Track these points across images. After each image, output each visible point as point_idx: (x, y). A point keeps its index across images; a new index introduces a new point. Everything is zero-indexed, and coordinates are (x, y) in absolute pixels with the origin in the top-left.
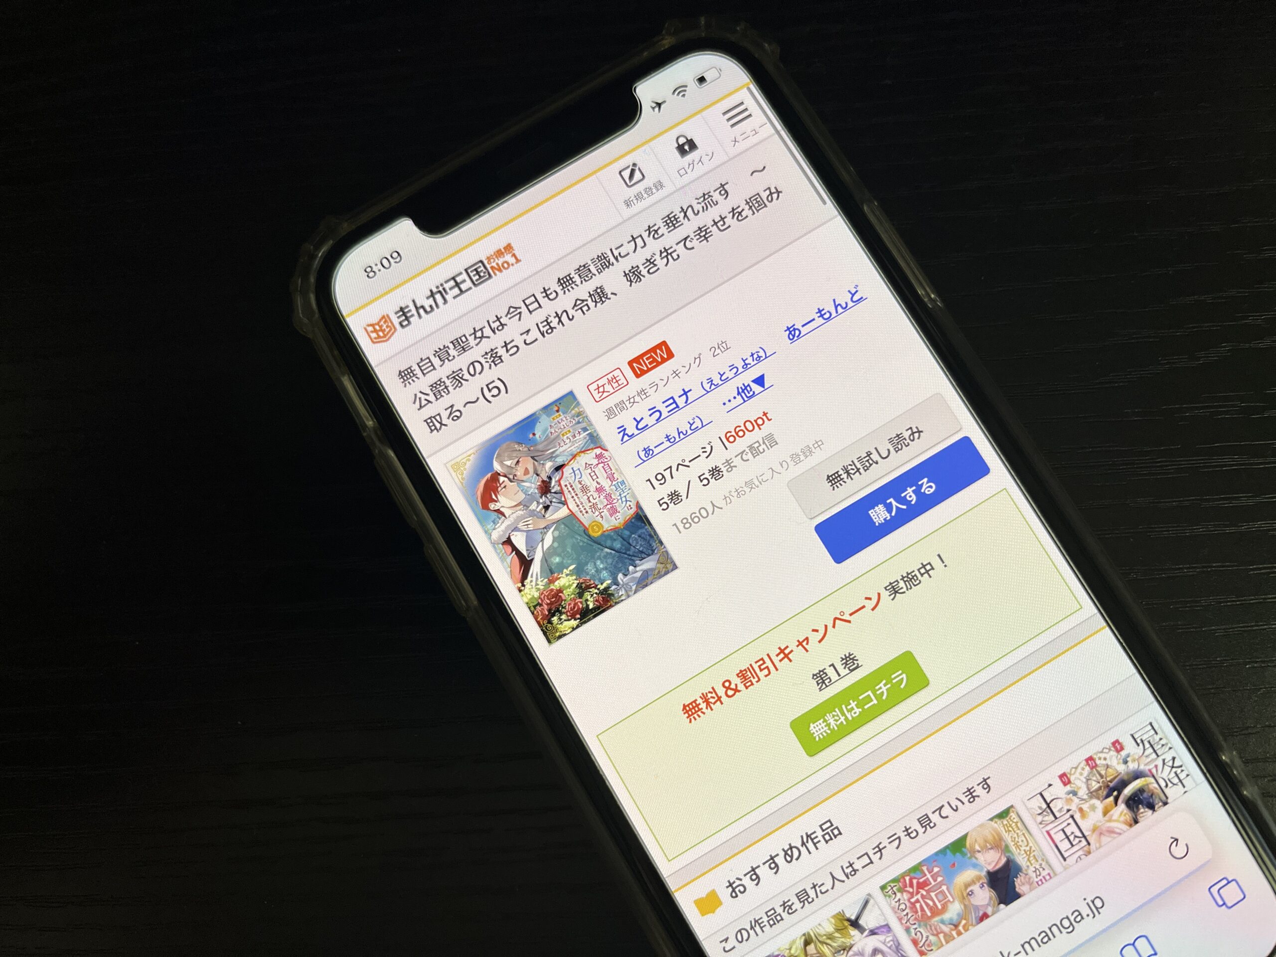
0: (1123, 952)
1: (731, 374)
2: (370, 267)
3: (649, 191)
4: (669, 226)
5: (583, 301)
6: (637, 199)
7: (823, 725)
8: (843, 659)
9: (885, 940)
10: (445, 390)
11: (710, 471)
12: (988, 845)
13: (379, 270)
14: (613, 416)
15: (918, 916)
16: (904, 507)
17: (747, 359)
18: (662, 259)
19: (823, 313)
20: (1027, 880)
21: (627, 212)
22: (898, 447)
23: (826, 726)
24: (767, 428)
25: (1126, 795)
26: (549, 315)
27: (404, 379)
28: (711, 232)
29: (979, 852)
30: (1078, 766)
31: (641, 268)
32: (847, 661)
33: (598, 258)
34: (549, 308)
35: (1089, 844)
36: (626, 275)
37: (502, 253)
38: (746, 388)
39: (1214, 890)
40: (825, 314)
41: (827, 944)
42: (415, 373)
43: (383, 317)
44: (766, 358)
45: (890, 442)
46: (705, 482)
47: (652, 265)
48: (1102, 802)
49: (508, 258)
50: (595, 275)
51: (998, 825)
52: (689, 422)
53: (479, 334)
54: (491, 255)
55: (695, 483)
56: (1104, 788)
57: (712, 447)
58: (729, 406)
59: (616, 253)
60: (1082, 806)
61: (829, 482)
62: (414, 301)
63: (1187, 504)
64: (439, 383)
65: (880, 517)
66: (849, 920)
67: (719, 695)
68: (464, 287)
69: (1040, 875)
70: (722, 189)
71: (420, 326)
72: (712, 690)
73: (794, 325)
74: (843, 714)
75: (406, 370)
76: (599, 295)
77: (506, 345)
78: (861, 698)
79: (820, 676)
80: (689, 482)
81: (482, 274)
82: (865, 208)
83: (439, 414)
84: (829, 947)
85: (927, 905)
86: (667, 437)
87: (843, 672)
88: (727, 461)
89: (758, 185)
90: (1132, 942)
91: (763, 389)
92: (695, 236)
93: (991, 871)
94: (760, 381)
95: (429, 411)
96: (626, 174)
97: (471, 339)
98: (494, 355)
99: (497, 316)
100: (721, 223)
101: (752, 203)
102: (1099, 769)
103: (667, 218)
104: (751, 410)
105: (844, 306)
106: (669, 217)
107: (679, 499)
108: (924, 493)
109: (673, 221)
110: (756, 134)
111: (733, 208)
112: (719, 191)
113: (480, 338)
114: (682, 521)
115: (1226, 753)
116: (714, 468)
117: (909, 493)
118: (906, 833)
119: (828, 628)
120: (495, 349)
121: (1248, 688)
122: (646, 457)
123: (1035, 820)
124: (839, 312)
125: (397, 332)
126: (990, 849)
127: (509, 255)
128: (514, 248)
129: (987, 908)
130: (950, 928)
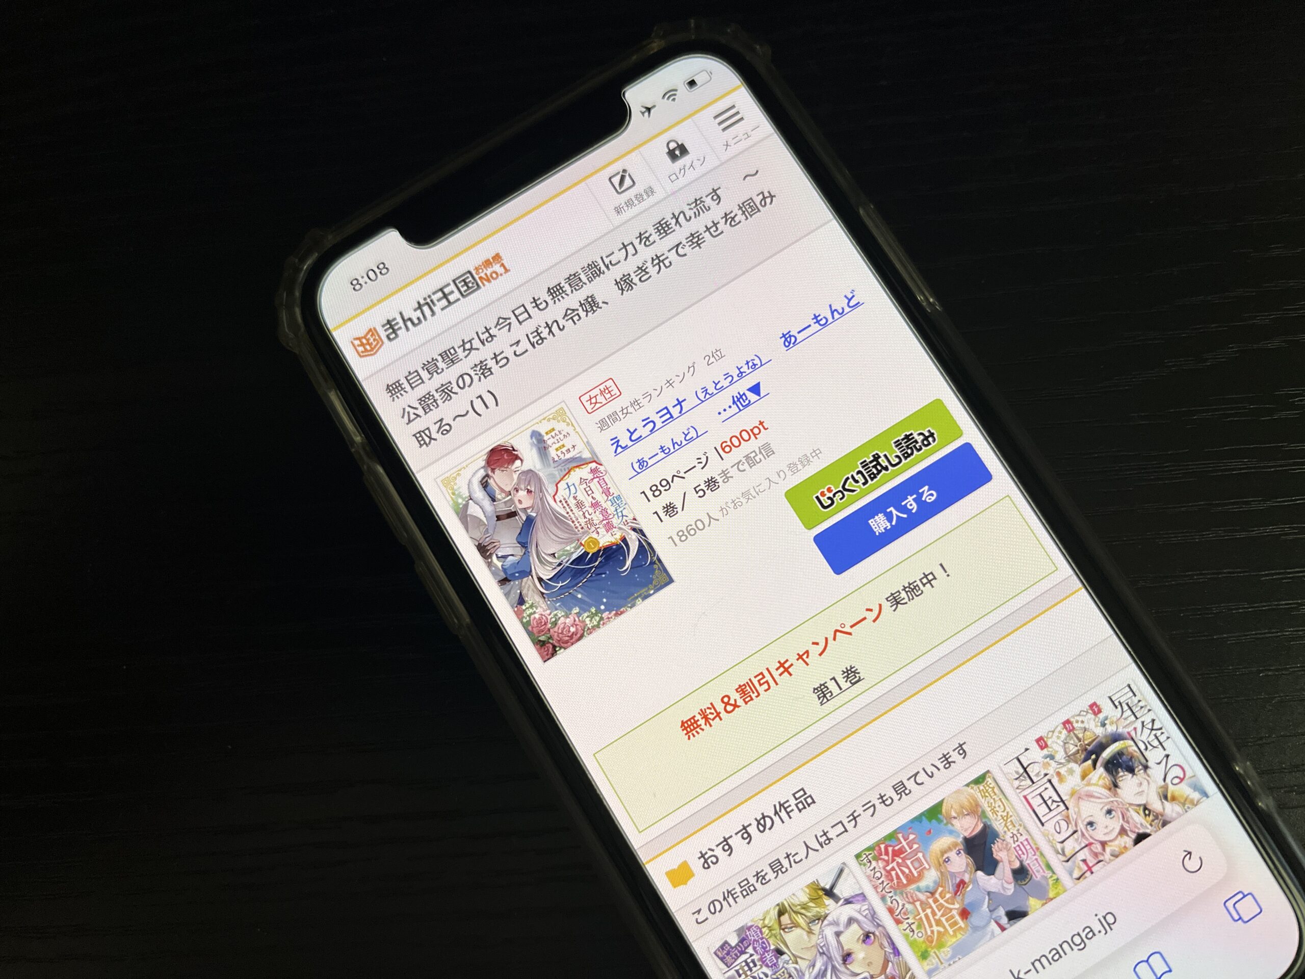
0: (1137, 969)
1: (726, 383)
2: (356, 279)
3: (639, 197)
4: (660, 233)
5: (573, 310)
6: (627, 206)
8: (844, 672)
9: (860, 909)
10: (434, 404)
11: (706, 482)
12: (964, 811)
13: (366, 283)
14: (606, 427)
15: (894, 884)
16: (905, 516)
17: (742, 367)
18: (654, 266)
19: (819, 318)
20: (1004, 846)
21: (618, 220)
24: (763, 437)
25: (1104, 759)
26: (539, 326)
27: (392, 393)
28: (703, 238)
29: (955, 818)
30: (1055, 729)
31: (633, 276)
32: (849, 674)
33: (588, 267)
34: (539, 318)
35: (1067, 808)
36: (617, 283)
37: (491, 263)
38: (741, 397)
39: (1230, 904)
40: (821, 319)
41: (801, 914)
42: (403, 386)
43: (370, 330)
44: (761, 365)
46: (701, 493)
47: (644, 273)
48: (1080, 765)
49: (497, 268)
50: (585, 284)
51: (974, 791)
52: (683, 433)
53: (468, 346)
54: (479, 266)
55: (691, 495)
56: (1082, 751)
57: (707, 457)
58: (725, 415)
59: (607, 261)
60: (1060, 770)
62: (401, 314)
63: (1196, 509)
64: (427, 396)
65: (881, 526)
66: (824, 889)
67: (718, 711)
68: (452, 298)
70: (714, 194)
71: (407, 338)
72: (710, 706)
73: (790, 332)
75: (394, 384)
76: (590, 304)
77: (496, 356)
79: (822, 690)
80: (685, 493)
81: (470, 285)
82: (861, 212)
83: (428, 429)
84: (803, 916)
85: (903, 872)
86: (662, 448)
87: (844, 685)
88: (723, 472)
89: (751, 190)
90: (1146, 959)
91: (759, 398)
92: (687, 242)
93: (967, 837)
94: (755, 389)
95: (418, 425)
96: (616, 180)
97: (460, 351)
98: (484, 368)
99: (486, 328)
100: (714, 228)
101: (745, 208)
102: (1076, 732)
103: (658, 225)
104: (748, 419)
105: (840, 311)
106: (660, 224)
107: (674, 511)
108: (925, 501)
109: (665, 227)
110: (748, 137)
111: (726, 213)
112: (711, 196)
113: (469, 349)
114: (678, 533)
115: (1239, 764)
116: (710, 479)
117: (910, 501)
118: (880, 800)
119: (829, 640)
120: (484, 361)
121: (1262, 697)
122: (640, 469)
123: (1012, 785)
124: (836, 318)
125: (384, 345)
126: (966, 815)
127: (498, 265)
128: (502, 258)
129: (963, 875)
130: (927, 895)
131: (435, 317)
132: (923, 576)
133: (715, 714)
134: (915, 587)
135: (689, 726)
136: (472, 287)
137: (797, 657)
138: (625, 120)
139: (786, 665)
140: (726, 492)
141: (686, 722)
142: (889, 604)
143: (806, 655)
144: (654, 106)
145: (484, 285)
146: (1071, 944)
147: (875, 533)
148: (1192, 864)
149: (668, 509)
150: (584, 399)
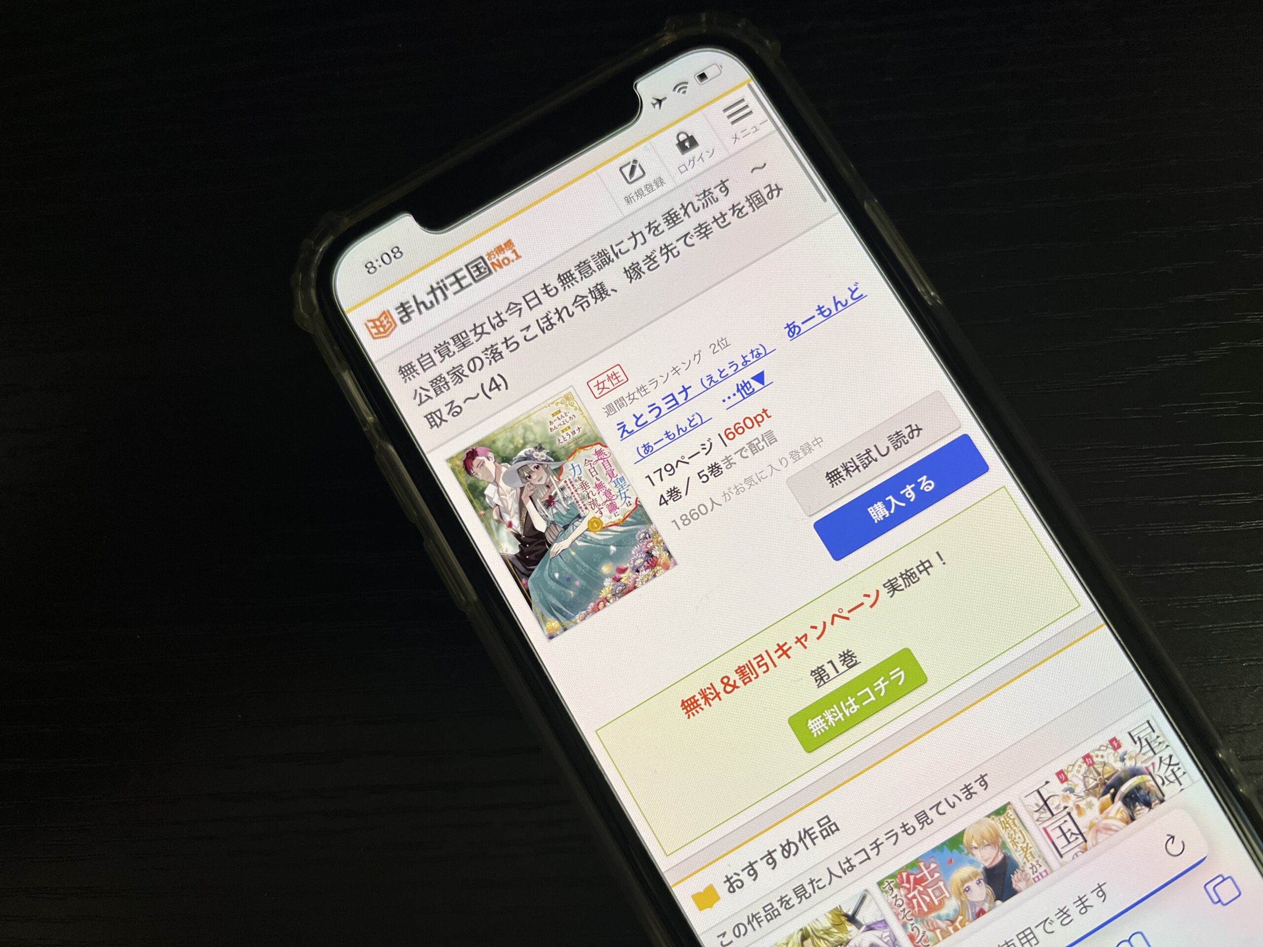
1: (730, 371)
2: (371, 262)
3: (649, 188)
4: (669, 223)
5: (583, 297)
6: (637, 195)
7: (821, 721)
8: (841, 656)
9: (882, 935)
10: (446, 386)
11: (710, 468)
12: (985, 841)
13: (380, 266)
14: (613, 412)
15: (915, 912)
16: (903, 505)
17: (746, 356)
18: (662, 255)
19: (823, 310)
20: (1024, 876)
21: (628, 209)
22: (897, 445)
23: (824, 722)
24: (767, 425)
25: (1123, 793)
26: (549, 312)
27: (404, 375)
28: (711, 228)
29: (976, 848)
30: (1075, 763)
31: (642, 264)
32: (846, 658)
33: (598, 255)
34: (549, 304)
35: (1086, 841)
36: (626, 271)
37: (503, 249)
38: (745, 385)
39: (1210, 887)
40: (825, 311)
41: (824, 939)
42: (415, 368)
43: (384, 313)
44: (766, 355)
45: (889, 440)
46: (705, 478)
47: (652, 262)
48: (1098, 799)
49: (509, 254)
50: (595, 271)
51: (995, 822)
52: (688, 419)
53: (479, 330)
54: (492, 251)
55: (695, 479)
56: (1101, 785)
57: (711, 443)
58: (729, 403)
59: (616, 249)
60: (1079, 803)
61: (828, 480)
62: (414, 297)
63: (1184, 502)
64: (439, 379)
65: (879, 514)
66: (846, 915)
67: (718, 691)
68: (464, 283)
69: (1036, 872)
70: (722, 185)
71: (420, 321)
72: (710, 686)
73: (794, 322)
74: (841, 710)
75: (407, 366)
76: (599, 292)
77: (506, 341)
78: (859, 694)
79: (819, 673)
80: (689, 478)
81: (482, 270)
82: (866, 206)
83: (439, 410)
84: (826, 942)
85: (924, 901)
86: (667, 433)
87: (841, 668)
88: (727, 458)
89: (759, 182)
90: (1128, 939)
91: (763, 386)
92: (695, 233)
93: (988, 867)
94: (760, 378)
95: (429, 407)
96: (627, 171)
97: (471, 335)
98: (494, 351)
99: (497, 312)
100: (722, 219)
101: (753, 201)
102: (1096, 766)
103: (667, 215)
104: (751, 406)
105: (844, 303)
106: (669, 214)
107: (678, 496)
108: (923, 490)
109: (674, 217)
110: (757, 130)
111: (733, 205)
112: (719, 187)
113: (480, 333)
114: (681, 517)
115: (1222, 751)
116: (713, 465)
117: (908, 491)
118: (903, 829)
119: (827, 624)
120: (495, 345)
121: (1244, 686)
122: (646, 454)
123: (1032, 817)
124: (839, 310)
125: (398, 328)
126: (987, 845)
127: (510, 251)
128: (515, 244)
129: (983, 904)
130: (947, 924)
132: (919, 563)
133: (715, 694)
134: (912, 574)
135: (689, 705)
136: (484, 272)
137: (796, 640)
138: (636, 111)
139: (785, 648)
140: (729, 478)
141: (687, 701)
142: (886, 590)
143: (804, 639)
144: (665, 98)
145: (496, 270)
147: (874, 520)
148: (1175, 848)
149: (672, 494)
150: (592, 384)
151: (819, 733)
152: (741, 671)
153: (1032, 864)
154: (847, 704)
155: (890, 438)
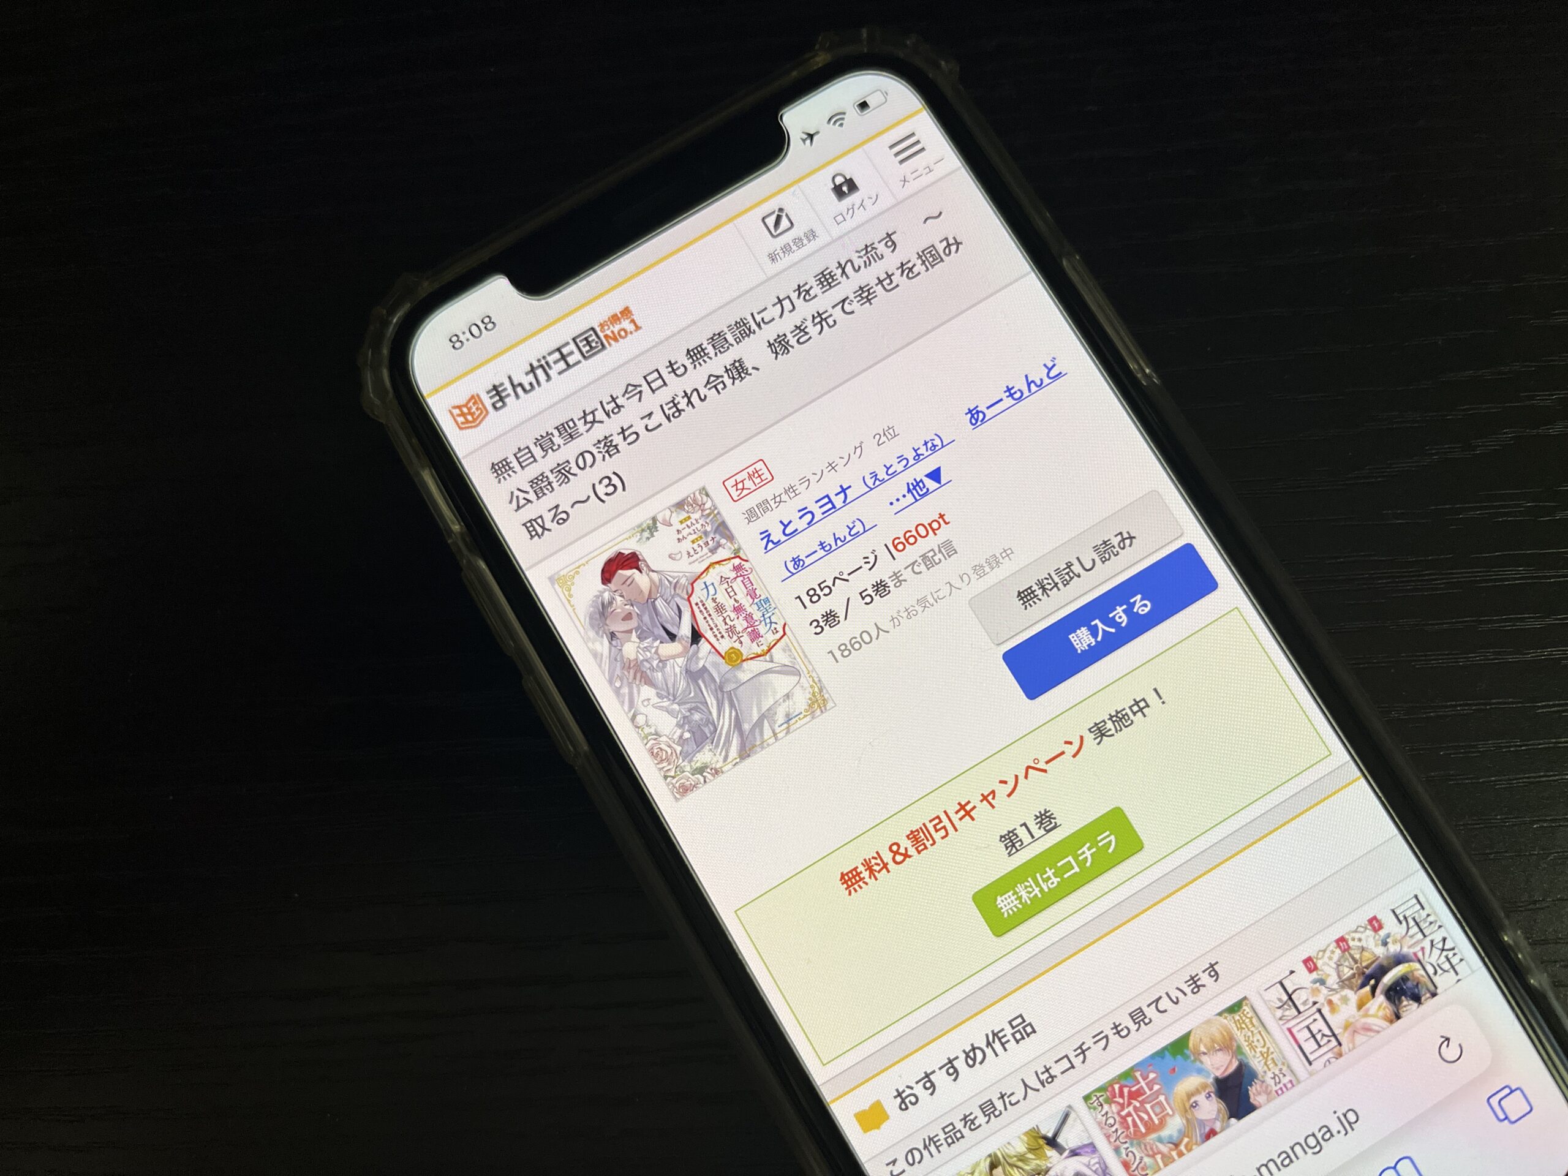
1: (900, 467)
2: (456, 335)
3: (798, 242)
4: (823, 285)
5: (718, 377)
6: (784, 252)
7: (1013, 898)
8: (1037, 817)
9: (1089, 1162)
10: (549, 487)
11: (874, 586)
12: (1216, 1045)
13: (468, 340)
14: (755, 518)
15: (1130, 1133)
16: (1113, 630)
17: (919, 449)
18: (814, 325)
19: (1012, 391)
20: (1264, 1088)
21: (772, 268)
22: (1104, 557)
23: (1016, 899)
24: (944, 534)
25: (1385, 985)
26: (676, 395)
27: (498, 474)
28: (875, 292)
29: (1205, 1054)
30: (1326, 948)
31: (789, 336)
32: (1043, 820)
33: (736, 325)
34: (676, 386)
35: (1340, 1044)
36: (770, 345)
37: (619, 319)
38: (918, 484)
39: (1494, 1101)
40: (1015, 393)
41: (1017, 1167)
42: (511, 465)
43: (473, 397)
44: (943, 447)
45: (1095, 551)
46: (868, 599)
47: (802, 334)
48: (1355, 993)
49: (626, 324)
50: (732, 345)
51: (1228, 1021)
52: (848, 526)
53: (590, 418)
54: (605, 321)
55: (856, 601)
56: (1359, 975)
57: (876, 556)
58: (897, 506)
59: (758, 318)
60: (1331, 997)
61: (1019, 600)
62: (510, 378)
63: (1460, 626)
64: (540, 478)
65: (1083, 643)
66: (1045, 1138)
67: (885, 861)
68: (571, 360)
69: (1279, 1083)
70: (888, 239)
71: (517, 408)
72: (876, 855)
73: (977, 407)
74: (1038, 885)
75: (501, 462)
76: (738, 370)
77: (623, 431)
78: (1059, 864)
79: (1010, 838)
80: (848, 599)
81: (594, 344)
82: (1065, 263)
83: (541, 517)
84: (1021, 1171)
85: (1141, 1119)
86: (821, 544)
87: (1038, 832)
88: (895, 574)
89: (933, 234)
90: (1393, 1165)
91: (939, 485)
92: (855, 297)
93: (1220, 1077)
94: (935, 475)
95: (529, 513)
96: (771, 221)
97: (580, 424)
98: (609, 444)
99: (611, 396)
100: (888, 281)
101: (926, 257)
102: (1352, 952)
103: (821, 276)
104: (925, 510)
105: (1039, 383)
106: (823, 275)
107: (835, 621)
108: (1137, 612)
109: (829, 278)
110: (930, 171)
111: (902, 263)
112: (885, 241)
113: (591, 422)
114: (839, 647)
115: (1509, 933)
116: (879, 582)
117: (1118, 613)
118: (1115, 1031)
119: (1019, 778)
120: (610, 436)
121: (1536, 853)
122: (795, 569)
123: (1274, 1016)
124: (1033, 391)
125: (489, 416)
126: (1218, 1050)
127: (627, 321)
128: (634, 313)
129: (1214, 1123)
130: (1169, 1148)
131: (551, 382)
132: (1133, 703)
133: (882, 865)
134: (1123, 716)
135: (850, 879)
136: (596, 347)
137: (982, 798)
138: (783, 148)
139: (968, 808)
140: (898, 598)
141: (847, 874)
142: (1092, 736)
143: (991, 796)
144: (817, 133)
145: (610, 344)
146: (1305, 1146)
147: (1077, 650)
148: (1451, 1053)
149: (828, 618)
150: (729, 484)
151: (1011, 912)
152: (914, 836)
153: (1274, 1073)
154: (1044, 876)
155: (1096, 548)
